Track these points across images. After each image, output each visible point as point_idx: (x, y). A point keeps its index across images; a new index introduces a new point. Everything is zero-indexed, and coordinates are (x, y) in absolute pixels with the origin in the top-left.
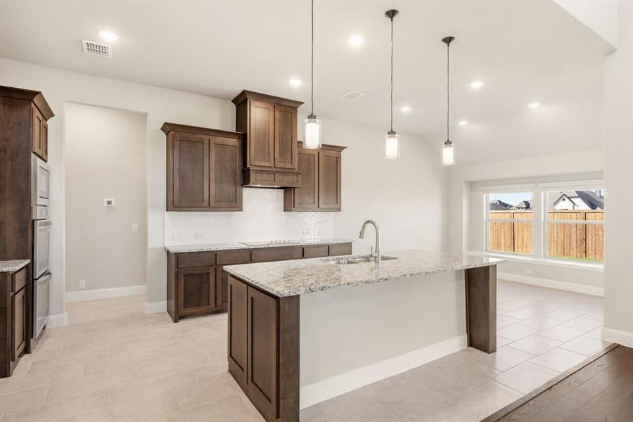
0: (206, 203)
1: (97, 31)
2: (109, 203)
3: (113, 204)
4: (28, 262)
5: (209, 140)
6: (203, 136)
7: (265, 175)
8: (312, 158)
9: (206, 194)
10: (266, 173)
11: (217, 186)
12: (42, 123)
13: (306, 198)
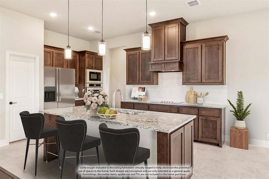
0: (138, 81)
5: (139, 52)
6: (137, 51)
7: (157, 66)
8: (197, 50)
9: (138, 77)
10: (157, 65)
11: (142, 73)
12: (94, 59)
13: (192, 77)
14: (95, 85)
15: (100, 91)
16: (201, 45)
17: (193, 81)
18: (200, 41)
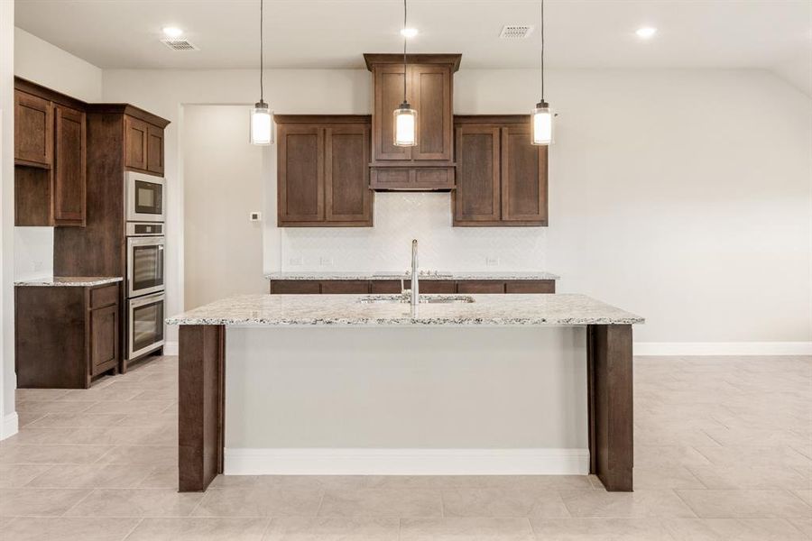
0: (320, 217)
1: (162, 29)
2: (255, 217)
3: (259, 218)
4: (121, 279)
5: (324, 130)
6: (317, 126)
7: (394, 173)
8: (489, 139)
9: (320, 204)
10: (396, 171)
11: (336, 191)
12: (145, 134)
13: (477, 206)
14: (149, 229)
15: (160, 248)
16: (498, 129)
17: (480, 218)
18: (497, 120)
